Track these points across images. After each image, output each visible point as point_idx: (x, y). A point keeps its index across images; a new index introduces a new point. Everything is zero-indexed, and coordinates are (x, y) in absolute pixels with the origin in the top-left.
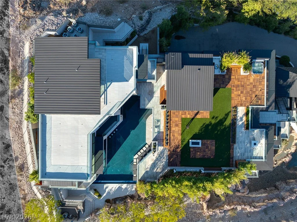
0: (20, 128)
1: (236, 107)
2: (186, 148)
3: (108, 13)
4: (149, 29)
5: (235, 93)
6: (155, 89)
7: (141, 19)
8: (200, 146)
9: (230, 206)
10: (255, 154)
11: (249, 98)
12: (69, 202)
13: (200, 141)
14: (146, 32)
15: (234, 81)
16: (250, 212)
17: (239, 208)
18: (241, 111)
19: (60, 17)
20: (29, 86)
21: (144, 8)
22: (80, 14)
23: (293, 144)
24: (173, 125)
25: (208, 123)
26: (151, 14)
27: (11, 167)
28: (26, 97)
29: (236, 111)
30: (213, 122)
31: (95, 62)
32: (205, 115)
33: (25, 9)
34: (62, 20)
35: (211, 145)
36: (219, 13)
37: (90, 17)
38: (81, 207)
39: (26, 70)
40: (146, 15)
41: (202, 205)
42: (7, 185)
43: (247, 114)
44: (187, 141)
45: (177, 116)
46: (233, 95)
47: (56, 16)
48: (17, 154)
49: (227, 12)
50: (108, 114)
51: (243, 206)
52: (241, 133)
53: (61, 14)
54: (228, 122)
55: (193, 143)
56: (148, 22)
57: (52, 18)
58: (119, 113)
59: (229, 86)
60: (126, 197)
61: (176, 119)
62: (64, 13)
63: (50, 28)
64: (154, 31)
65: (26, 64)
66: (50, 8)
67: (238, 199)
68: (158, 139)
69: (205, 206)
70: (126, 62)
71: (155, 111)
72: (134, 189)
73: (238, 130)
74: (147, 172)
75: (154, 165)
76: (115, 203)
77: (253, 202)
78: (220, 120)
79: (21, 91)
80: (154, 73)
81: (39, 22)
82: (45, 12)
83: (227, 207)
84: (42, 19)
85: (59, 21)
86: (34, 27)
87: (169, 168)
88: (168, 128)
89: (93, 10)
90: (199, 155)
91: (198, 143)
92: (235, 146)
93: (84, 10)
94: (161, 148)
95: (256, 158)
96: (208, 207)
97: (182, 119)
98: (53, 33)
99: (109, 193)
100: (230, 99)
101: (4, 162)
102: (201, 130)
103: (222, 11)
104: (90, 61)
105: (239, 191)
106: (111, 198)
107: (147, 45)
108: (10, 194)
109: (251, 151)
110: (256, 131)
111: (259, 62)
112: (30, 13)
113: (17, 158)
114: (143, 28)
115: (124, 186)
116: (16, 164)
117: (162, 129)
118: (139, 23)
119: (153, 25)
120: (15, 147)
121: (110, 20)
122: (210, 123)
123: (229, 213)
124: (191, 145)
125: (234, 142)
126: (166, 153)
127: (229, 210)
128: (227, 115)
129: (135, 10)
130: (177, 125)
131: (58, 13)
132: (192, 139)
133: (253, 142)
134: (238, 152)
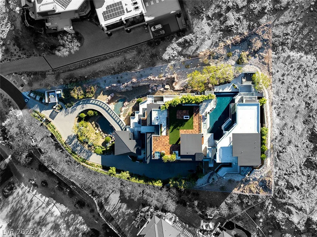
0: (272, 124)
1: (167, 135)
2: (191, 115)
3: (230, 181)
4: (209, 174)
5: (167, 142)
6: (207, 143)
7: (213, 179)
8: (184, 116)
9: (162, 79)
10: (157, 112)
11: (161, 139)
12: (249, 83)
13: (184, 118)
14: (210, 173)
15: (168, 148)
16: (151, 76)
17: (157, 78)
18: (164, 134)
19: (253, 178)
20: (267, 144)
21: (212, 184)
22: (244, 180)
23: (123, 112)
24: (198, 127)
25: (181, 127)
26: (208, 182)
27: (278, 104)
28: (269, 139)
29: (167, 133)
30: (179, 128)
32: (182, 132)
33: (269, 181)
34: (253, 176)
35: (178, 116)
36: (174, 182)
37: (239, 178)
38: (244, 80)
39: (269, 152)
40: (211, 181)
41: (177, 79)
42: (279, 94)
43: (161, 132)
44: (191, 118)
45: (196, 130)
46: (168, 141)
47: (255, 178)
48: (274, 111)
49: (170, 183)
50: (229, 133)
51: (155, 79)
52: (164, 123)
53: (253, 179)
54: (172, 127)
55: (188, 117)
56: (209, 178)
57: (257, 177)
58: (224, 132)
59: (170, 145)
60: (219, 85)
62: (251, 179)
63: (258, 172)
64: (206, 173)
65: (269, 155)
66: (258, 182)
67: (156, 82)
68: (204, 118)
70: (221, 156)
71: (206, 132)
72: (215, 89)
73: (166, 124)
74: (210, 102)
75: (206, 106)
76: (225, 81)
77: (148, 81)
78: (175, 128)
79: (272, 141)
80: (208, 151)
81: (263, 175)
82: (261, 180)
83: (164, 78)
84: (262, 176)
85: (253, 175)
86: (266, 172)
87: (199, 105)
88: (200, 124)
89: (238, 182)
90: (184, 112)
91: (185, 117)
92: (166, 116)
93: (242, 182)
94: (203, 114)
95: (156, 110)
96: (174, 78)
97: (193, 129)
98: (257, 170)
99: (229, 87)
100: (170, 139)
101: (280, 107)
102: (185, 124)
103: (172, 183)
104: (236, 156)
105: (155, 86)
106: (228, 84)
107: (209, 166)
108: (279, 90)
109: (159, 114)
110: (157, 124)
111: (157, 157)
112: (267, 179)
113: (275, 108)
114: (212, 174)
115: (221, 91)
116: (274, 106)
117: (202, 123)
118: (214, 177)
119: (207, 176)
120: (275, 115)
121: (229, 178)
122: (180, 127)
123: (162, 75)
124: (189, 116)
125: (167, 118)
126: (200, 112)
128: (172, 131)
129: (216, 183)
130: (196, 126)
131: (255, 179)
132: (188, 120)
133: (158, 118)
134: (165, 114)
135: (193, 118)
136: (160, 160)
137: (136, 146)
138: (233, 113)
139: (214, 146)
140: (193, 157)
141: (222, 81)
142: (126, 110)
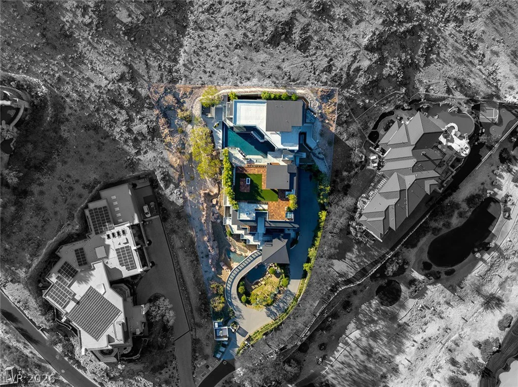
0: (258, 86)
1: (267, 204)
2: (245, 176)
3: (321, 135)
4: (314, 158)
5: (275, 204)
6: (278, 159)
7: (319, 153)
8: (247, 183)
9: (206, 207)
10: (241, 214)
11: (272, 211)
12: (213, 109)
13: (249, 184)
14: (313, 156)
15: (282, 203)
16: (201, 220)
17: (204, 213)
18: (266, 207)
19: (318, 109)
20: (281, 92)
21: (325, 155)
22: (321, 119)
23: (242, 253)
24: (259, 169)
25: (259, 187)
26: (322, 159)
27: (237, 79)
28: (275, 90)
29: (265, 204)
30: (259, 190)
31: (290, 129)
32: (264, 186)
33: (321, 92)
34: (316, 109)
35: (247, 190)
36: (321, 197)
37: (319, 125)
38: (209, 116)
39: (289, 91)
40: (321, 156)
41: (206, 190)
42: (227, 77)
43: (264, 210)
44: (249, 176)
45: (263, 171)
46: (274, 202)
47: (318, 107)
48: (244, 84)
49: (322, 202)
50: (266, 135)
51: (205, 215)
52: (253, 206)
53: (320, 109)
54: (259, 198)
55: (248, 180)
56: (318, 158)
57: (317, 105)
58: (265, 140)
59: (279, 200)
60: (214, 143)
61: (261, 171)
62: (320, 111)
63: (312, 104)
64: (313, 161)
65: (292, 91)
66: (323, 103)
67: (209, 213)
68: (250, 161)
69: (206, 192)
70: (291, 144)
71: (266, 160)
72: (219, 147)
73: (255, 205)
74: (232, 154)
75: (236, 158)
76: (210, 136)
77: (207, 223)
78: (260, 194)
79: (277, 87)
80: (286, 159)
81: (315, 98)
82: (320, 101)
83: (205, 205)
84: (317, 100)
85: (315, 109)
86: (312, 95)
87: (235, 166)
88: (257, 166)
89: (323, 126)
90: (242, 183)
91: (248, 182)
92: (246, 204)
93: (322, 122)
94: (246, 162)
95: (239, 215)
96: (205, 194)
97: (262, 174)
98: (309, 105)
99: (216, 132)
100: (272, 200)
101: (240, 77)
102: (255, 184)
103: (323, 199)
104: (291, 127)
105: (213, 215)
106: (213, 134)
107: (305, 157)
108: (221, 78)
109: (243, 212)
110: (254, 215)
111: (291, 216)
112: (320, 94)
113: (241, 83)
114: (314, 155)
115: (221, 142)
116: (238, 83)
117: (256, 164)
118: (317, 152)
119: (316, 160)
120: (248, 83)
121: (318, 136)
122: (259, 189)
123: (201, 207)
124: (247, 179)
125: (248, 203)
126: (243, 165)
127: (203, 206)
128: (263, 198)
129: (324, 150)
130: (258, 171)
131: (320, 107)
132: (251, 179)
133: (248, 213)
134: (244, 205)
135: (249, 174)
136: (295, 212)
137: (279, 239)
138: (245, 129)
139: (281, 151)
140: (292, 175)
141: (209, 140)
142: (240, 249)
